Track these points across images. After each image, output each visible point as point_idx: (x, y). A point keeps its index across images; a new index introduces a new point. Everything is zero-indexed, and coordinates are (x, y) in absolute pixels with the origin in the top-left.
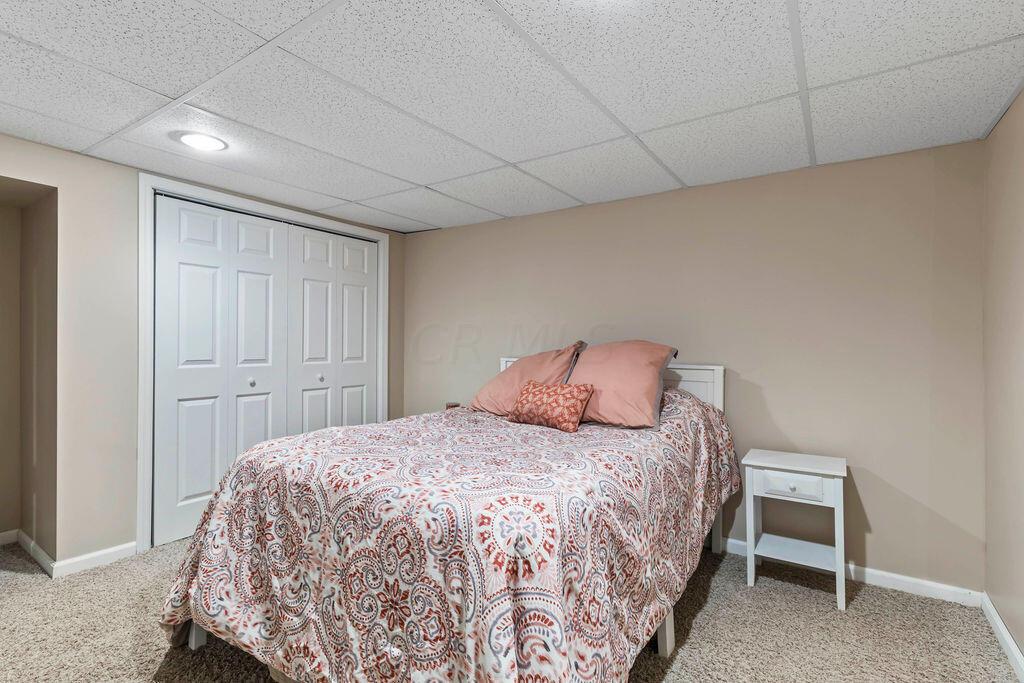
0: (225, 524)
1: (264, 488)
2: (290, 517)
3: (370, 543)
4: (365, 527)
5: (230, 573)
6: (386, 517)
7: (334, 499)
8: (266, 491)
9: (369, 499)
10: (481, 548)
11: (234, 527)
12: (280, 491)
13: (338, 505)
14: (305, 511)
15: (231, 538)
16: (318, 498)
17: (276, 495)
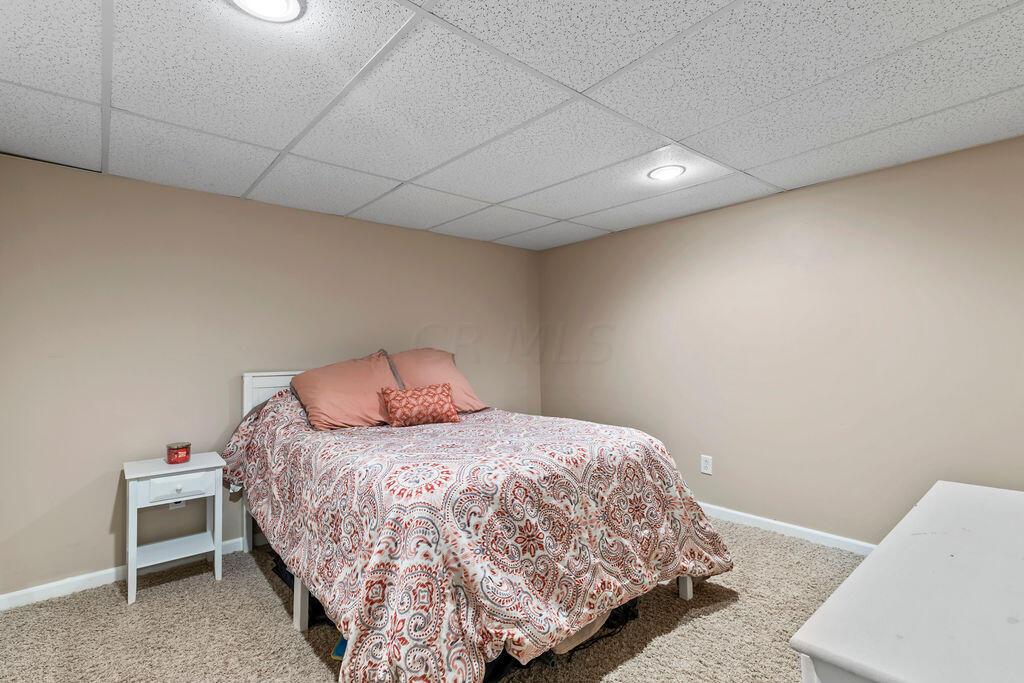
0: (487, 562)
1: (513, 501)
2: (551, 507)
3: (616, 484)
4: (608, 477)
5: (526, 592)
6: (616, 464)
7: (579, 474)
8: (516, 501)
9: (601, 459)
10: (659, 452)
11: (499, 557)
12: (531, 492)
13: (585, 474)
14: (562, 494)
15: (504, 568)
16: (568, 477)
17: (528, 499)
